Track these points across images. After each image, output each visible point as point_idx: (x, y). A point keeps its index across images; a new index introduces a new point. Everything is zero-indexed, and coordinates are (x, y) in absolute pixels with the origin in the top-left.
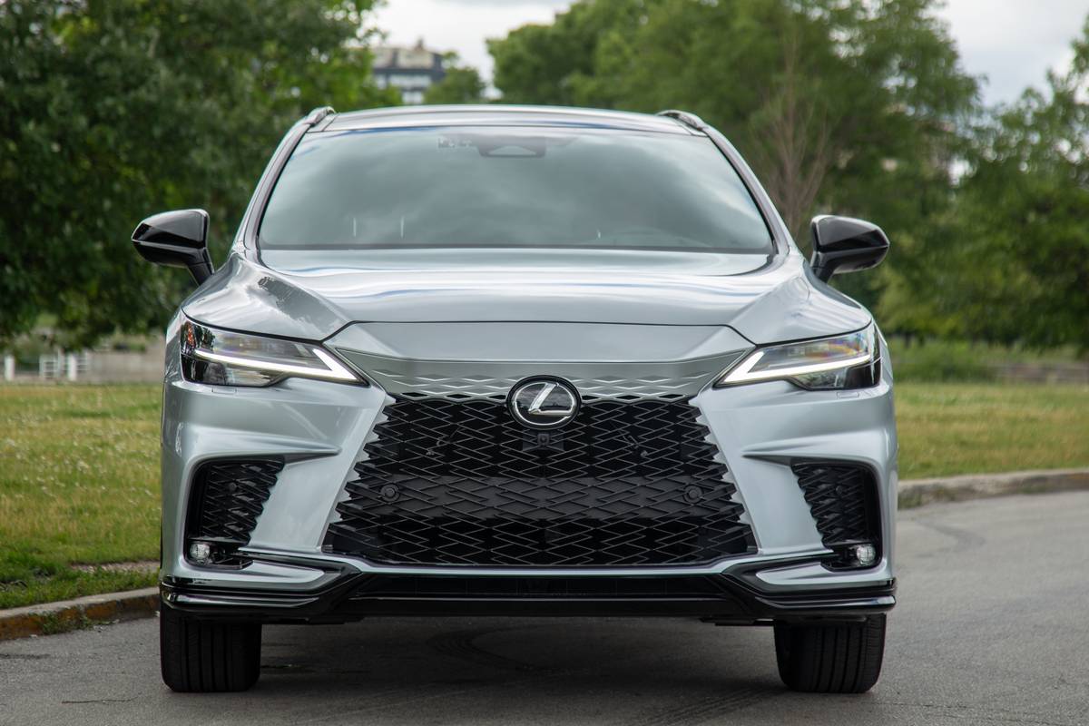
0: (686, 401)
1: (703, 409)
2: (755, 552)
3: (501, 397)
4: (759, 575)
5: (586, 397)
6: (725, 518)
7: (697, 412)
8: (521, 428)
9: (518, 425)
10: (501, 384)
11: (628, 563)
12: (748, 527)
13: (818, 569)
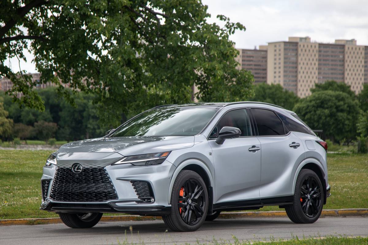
0: (103, 168)
1: (107, 170)
2: (118, 199)
3: (70, 167)
4: (116, 204)
5: (84, 167)
6: (110, 192)
7: (105, 170)
8: (74, 174)
9: (73, 173)
10: (70, 165)
11: (91, 201)
12: (116, 194)
13: (135, 203)
